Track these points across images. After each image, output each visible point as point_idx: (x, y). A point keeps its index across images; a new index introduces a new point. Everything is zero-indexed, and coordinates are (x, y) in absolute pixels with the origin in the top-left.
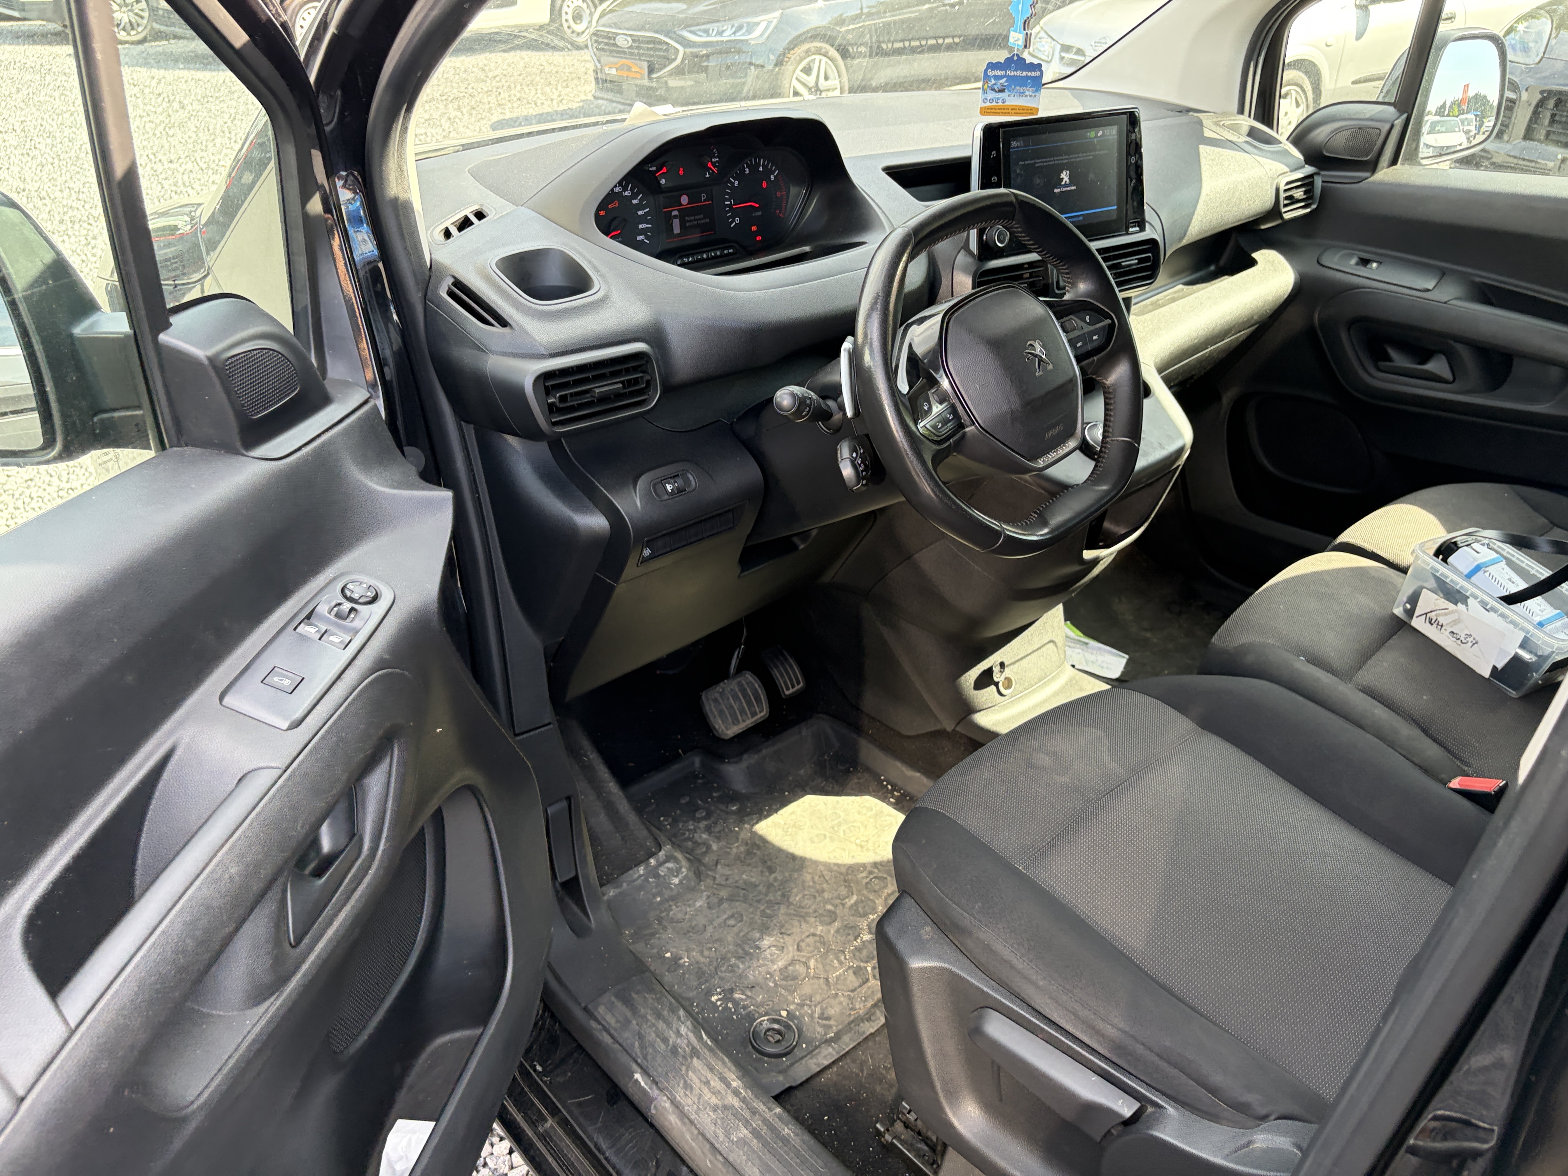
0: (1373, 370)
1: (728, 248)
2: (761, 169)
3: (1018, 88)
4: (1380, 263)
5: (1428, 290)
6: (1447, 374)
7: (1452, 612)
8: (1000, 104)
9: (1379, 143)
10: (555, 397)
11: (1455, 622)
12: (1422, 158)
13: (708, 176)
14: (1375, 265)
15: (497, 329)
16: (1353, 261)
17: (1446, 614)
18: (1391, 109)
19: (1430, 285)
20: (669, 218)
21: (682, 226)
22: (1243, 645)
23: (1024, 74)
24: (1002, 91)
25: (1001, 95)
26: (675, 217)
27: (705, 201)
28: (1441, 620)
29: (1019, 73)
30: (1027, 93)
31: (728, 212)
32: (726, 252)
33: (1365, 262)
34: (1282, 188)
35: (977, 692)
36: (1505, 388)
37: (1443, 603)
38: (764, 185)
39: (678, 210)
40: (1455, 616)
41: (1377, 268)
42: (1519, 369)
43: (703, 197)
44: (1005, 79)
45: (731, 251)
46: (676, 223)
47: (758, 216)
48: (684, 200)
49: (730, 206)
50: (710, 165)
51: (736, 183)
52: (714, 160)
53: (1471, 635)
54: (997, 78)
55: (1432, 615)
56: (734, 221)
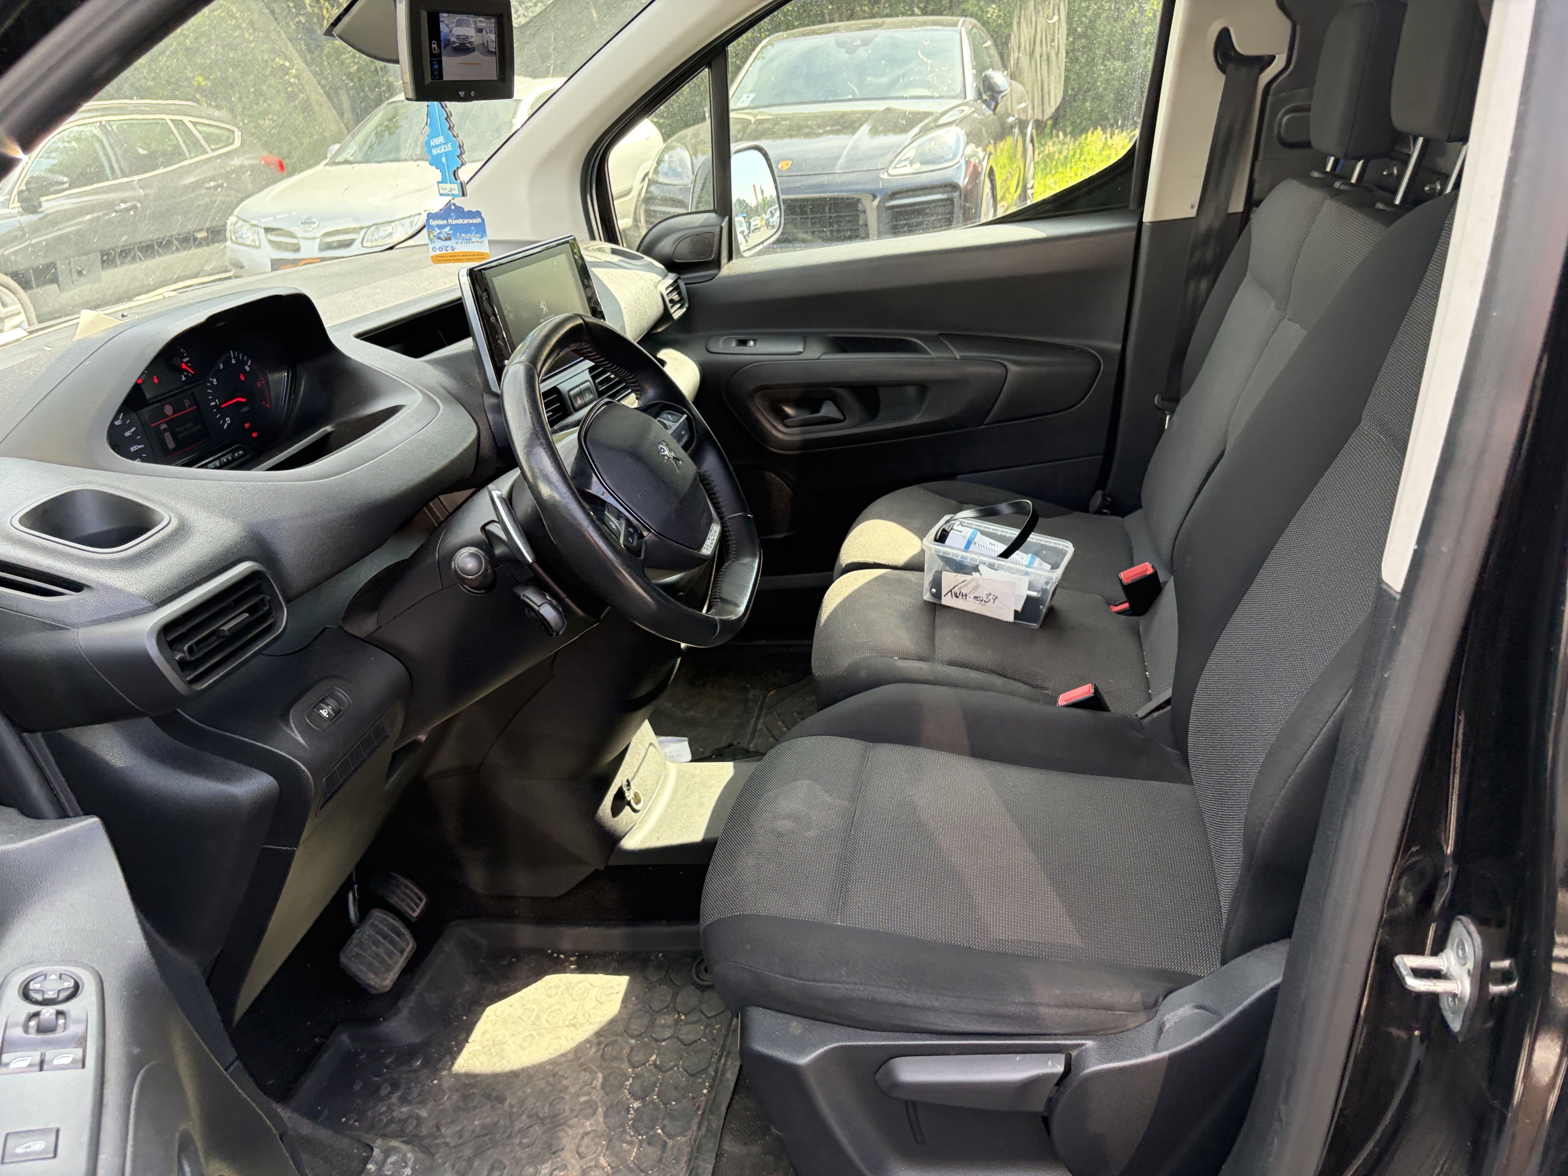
0: (781, 428)
1: (237, 450)
2: (234, 361)
3: (463, 235)
4: (755, 341)
5: (800, 353)
6: (836, 414)
7: (971, 581)
8: (450, 251)
9: (716, 244)
10: (182, 651)
11: (976, 588)
12: (745, 251)
13: (184, 378)
14: (752, 343)
15: (71, 597)
16: (734, 344)
17: (967, 585)
18: (713, 215)
19: (800, 349)
20: (160, 434)
21: (175, 438)
22: (850, 666)
23: (466, 221)
24: (449, 239)
25: (448, 243)
26: (165, 430)
27: (190, 407)
28: (964, 591)
29: (460, 221)
30: (474, 240)
31: (216, 414)
32: (236, 455)
33: (743, 343)
34: (665, 293)
35: (616, 819)
36: (882, 413)
37: (961, 577)
38: (242, 378)
39: (165, 422)
40: (974, 584)
41: (755, 344)
42: (884, 396)
43: (187, 403)
44: (448, 228)
45: (241, 452)
46: (168, 436)
47: (246, 412)
48: (168, 410)
49: (215, 406)
50: (184, 366)
51: (215, 380)
52: (185, 360)
53: (990, 594)
54: (441, 227)
55: (956, 590)
56: (225, 422)
